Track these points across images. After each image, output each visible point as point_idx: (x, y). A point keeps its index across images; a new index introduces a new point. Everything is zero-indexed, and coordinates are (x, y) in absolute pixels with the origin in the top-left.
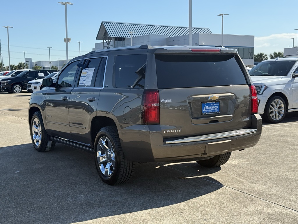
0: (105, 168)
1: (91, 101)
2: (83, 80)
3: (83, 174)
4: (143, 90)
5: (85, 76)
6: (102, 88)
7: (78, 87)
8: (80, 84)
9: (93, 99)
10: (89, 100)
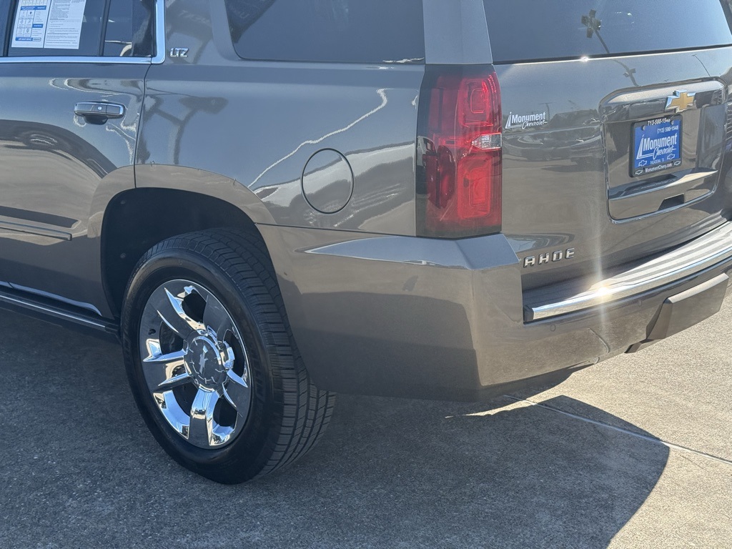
0: (187, 410)
1: (95, 119)
2: (34, 26)
3: (64, 422)
4: (421, 69)
5: (44, 8)
6: (154, 61)
7: (6, 55)
8: (15, 44)
9: (110, 111)
10: (84, 115)
